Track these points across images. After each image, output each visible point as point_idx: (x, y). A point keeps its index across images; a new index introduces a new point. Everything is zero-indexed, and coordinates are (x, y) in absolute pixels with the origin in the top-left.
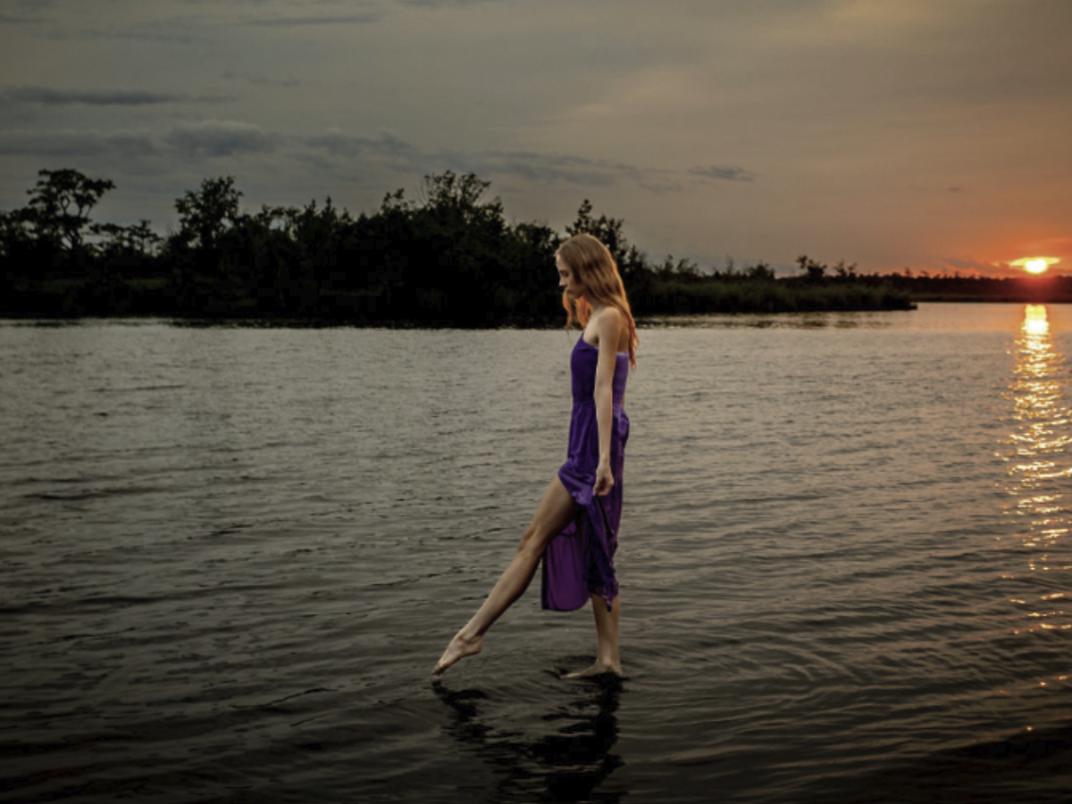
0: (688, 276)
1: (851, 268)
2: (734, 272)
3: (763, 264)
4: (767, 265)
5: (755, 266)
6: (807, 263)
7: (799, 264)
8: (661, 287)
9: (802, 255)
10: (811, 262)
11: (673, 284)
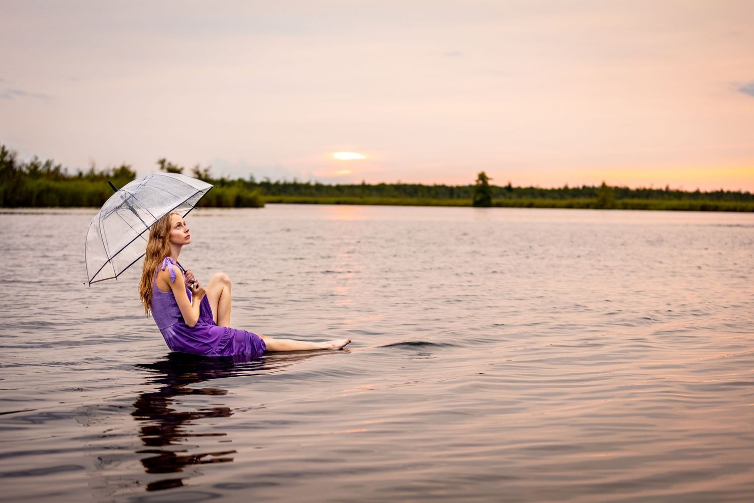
0: (55, 175)
1: (206, 171)
2: (97, 172)
3: (126, 165)
4: (129, 166)
5: (118, 166)
6: (166, 164)
7: (159, 166)
8: (32, 185)
9: (162, 158)
10: (170, 164)
11: (43, 182)
